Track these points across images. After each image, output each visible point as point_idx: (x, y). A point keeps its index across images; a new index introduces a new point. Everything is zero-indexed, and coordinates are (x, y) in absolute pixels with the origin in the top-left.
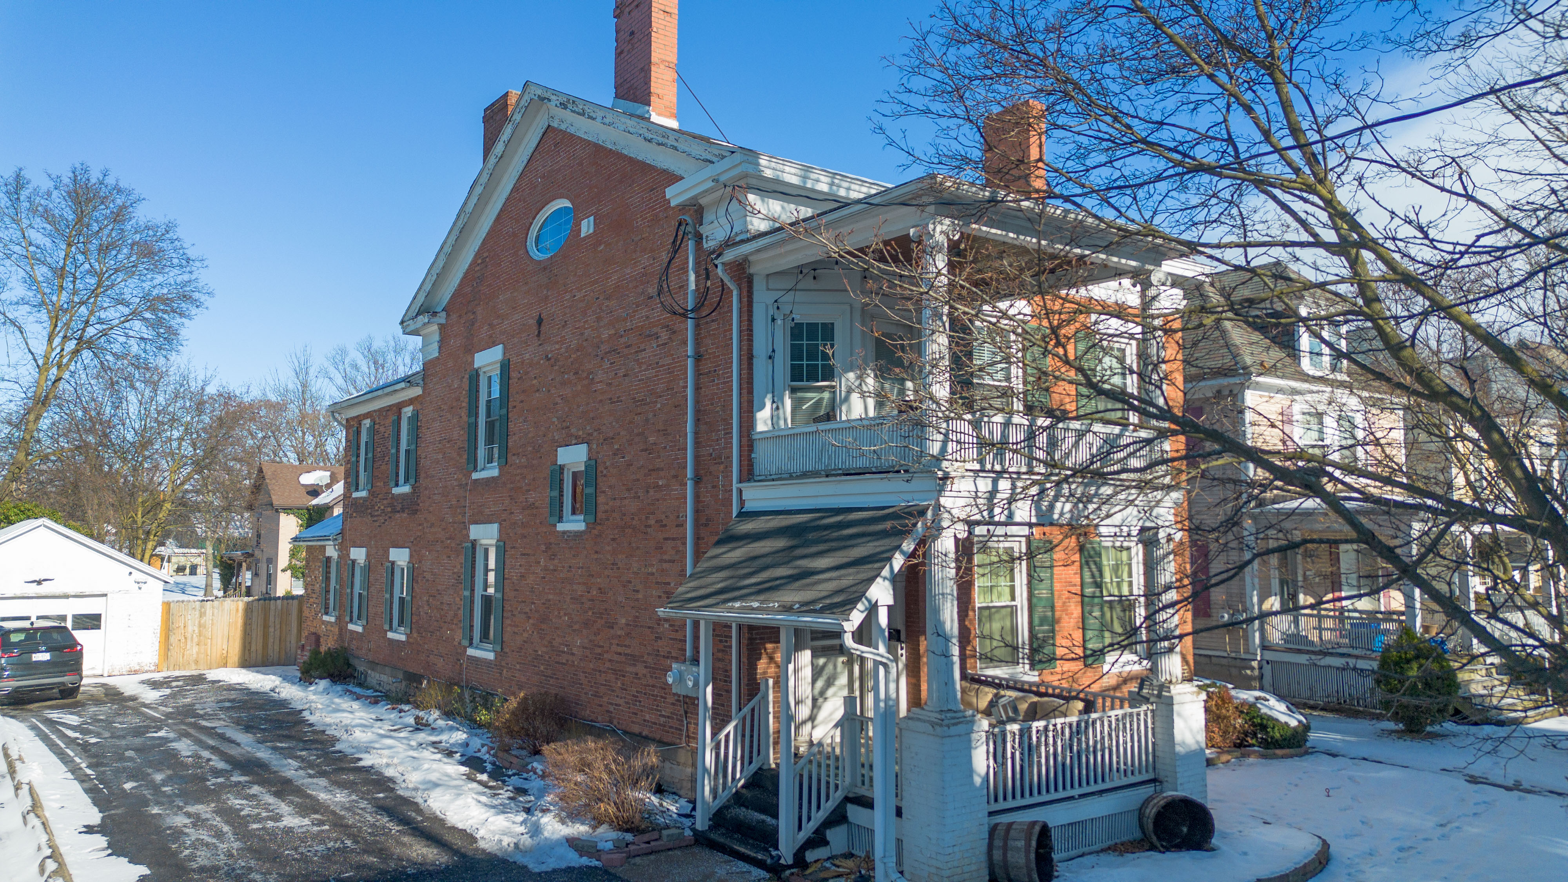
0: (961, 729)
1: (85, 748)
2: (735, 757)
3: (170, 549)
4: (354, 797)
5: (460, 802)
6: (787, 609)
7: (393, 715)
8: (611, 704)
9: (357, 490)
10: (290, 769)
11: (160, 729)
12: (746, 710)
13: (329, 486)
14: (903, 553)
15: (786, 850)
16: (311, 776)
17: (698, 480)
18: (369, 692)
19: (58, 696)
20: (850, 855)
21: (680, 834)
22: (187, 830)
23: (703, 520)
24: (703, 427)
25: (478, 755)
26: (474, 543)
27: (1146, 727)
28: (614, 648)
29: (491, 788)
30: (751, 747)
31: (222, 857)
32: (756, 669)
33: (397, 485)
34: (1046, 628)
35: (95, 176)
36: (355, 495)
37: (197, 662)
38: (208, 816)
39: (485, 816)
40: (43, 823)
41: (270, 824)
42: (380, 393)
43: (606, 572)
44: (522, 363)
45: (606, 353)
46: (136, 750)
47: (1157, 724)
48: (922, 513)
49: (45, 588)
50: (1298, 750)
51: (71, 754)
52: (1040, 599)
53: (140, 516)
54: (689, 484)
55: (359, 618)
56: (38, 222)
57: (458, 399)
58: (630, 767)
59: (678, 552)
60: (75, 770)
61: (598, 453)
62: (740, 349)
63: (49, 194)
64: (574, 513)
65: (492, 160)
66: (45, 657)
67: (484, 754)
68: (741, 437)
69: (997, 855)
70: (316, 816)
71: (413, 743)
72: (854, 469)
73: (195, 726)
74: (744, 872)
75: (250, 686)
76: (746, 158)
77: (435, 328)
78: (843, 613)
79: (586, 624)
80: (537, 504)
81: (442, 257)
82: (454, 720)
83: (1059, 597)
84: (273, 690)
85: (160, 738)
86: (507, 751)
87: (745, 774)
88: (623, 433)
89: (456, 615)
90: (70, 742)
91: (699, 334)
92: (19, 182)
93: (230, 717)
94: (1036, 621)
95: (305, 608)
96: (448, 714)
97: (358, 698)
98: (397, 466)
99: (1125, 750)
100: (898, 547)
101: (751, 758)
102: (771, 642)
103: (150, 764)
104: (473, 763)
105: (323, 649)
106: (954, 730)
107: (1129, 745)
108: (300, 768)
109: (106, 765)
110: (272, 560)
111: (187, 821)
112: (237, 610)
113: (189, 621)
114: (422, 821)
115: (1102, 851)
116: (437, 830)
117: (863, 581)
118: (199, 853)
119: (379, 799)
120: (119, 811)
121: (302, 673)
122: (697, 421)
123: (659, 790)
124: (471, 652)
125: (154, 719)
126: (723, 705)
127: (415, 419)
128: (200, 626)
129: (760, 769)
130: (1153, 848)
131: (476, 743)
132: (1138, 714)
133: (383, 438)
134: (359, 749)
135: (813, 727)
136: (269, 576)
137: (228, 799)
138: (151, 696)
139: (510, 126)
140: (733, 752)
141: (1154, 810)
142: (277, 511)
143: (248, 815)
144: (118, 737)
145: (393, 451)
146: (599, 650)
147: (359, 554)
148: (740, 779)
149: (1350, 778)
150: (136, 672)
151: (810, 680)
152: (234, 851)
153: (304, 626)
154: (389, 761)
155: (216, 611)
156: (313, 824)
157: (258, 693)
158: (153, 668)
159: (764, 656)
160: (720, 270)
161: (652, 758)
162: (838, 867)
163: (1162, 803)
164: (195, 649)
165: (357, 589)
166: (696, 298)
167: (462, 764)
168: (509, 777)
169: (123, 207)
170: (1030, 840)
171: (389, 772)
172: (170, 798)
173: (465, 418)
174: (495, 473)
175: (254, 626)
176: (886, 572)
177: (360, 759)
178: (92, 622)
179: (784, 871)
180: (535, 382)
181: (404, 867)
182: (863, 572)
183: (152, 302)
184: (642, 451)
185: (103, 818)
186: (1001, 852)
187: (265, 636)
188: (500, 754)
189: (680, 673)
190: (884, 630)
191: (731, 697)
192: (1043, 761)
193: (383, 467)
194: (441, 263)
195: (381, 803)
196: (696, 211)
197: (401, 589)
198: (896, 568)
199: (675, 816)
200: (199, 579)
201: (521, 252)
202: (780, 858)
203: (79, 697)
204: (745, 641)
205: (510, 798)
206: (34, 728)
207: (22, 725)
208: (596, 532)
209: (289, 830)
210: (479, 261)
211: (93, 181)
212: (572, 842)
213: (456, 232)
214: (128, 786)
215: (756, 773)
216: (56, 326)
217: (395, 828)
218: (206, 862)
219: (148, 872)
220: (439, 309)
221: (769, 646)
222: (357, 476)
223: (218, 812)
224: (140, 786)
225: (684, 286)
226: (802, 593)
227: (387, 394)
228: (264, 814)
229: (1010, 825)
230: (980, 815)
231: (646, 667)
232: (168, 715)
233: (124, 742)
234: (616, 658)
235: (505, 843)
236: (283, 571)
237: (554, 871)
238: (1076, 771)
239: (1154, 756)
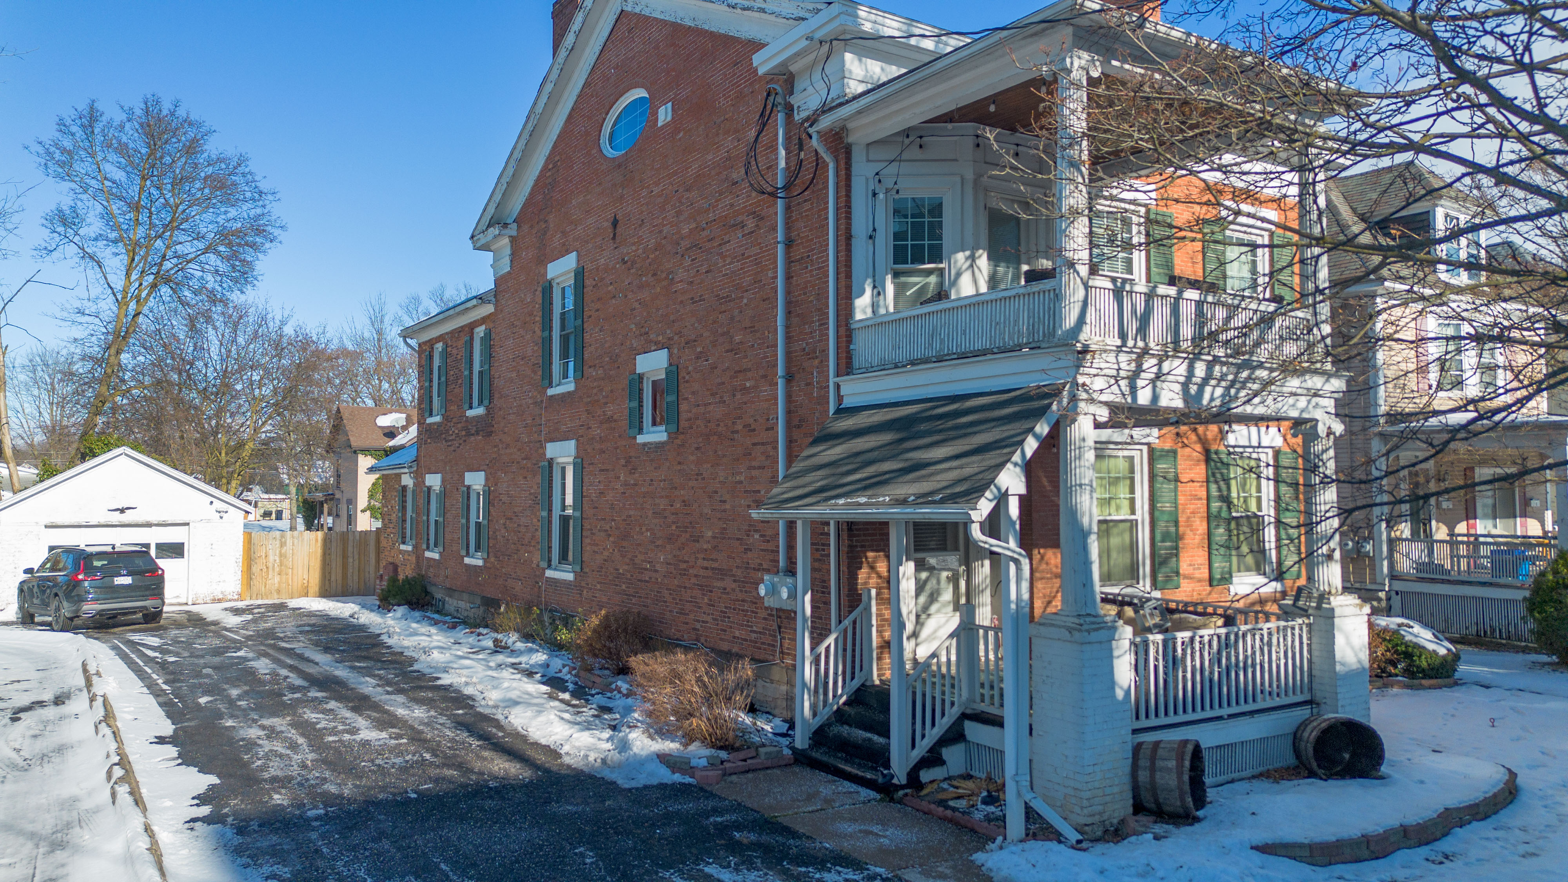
0: (1102, 635)
1: (163, 666)
2: (836, 674)
3: (257, 493)
4: (432, 713)
5: (542, 718)
6: (903, 502)
7: (472, 639)
8: (698, 621)
9: (431, 415)
10: (368, 686)
11: (240, 649)
12: (847, 622)
13: (405, 428)
14: (1036, 436)
15: (899, 768)
16: (388, 693)
17: (789, 378)
18: (448, 619)
19: (142, 621)
20: (969, 777)
21: (778, 752)
22: (261, 742)
23: (796, 422)
24: (795, 320)
25: (559, 675)
26: (551, 462)
27: (1301, 643)
28: (700, 562)
29: (574, 706)
30: (853, 662)
31: (296, 767)
32: (857, 579)
33: (471, 408)
34: (1168, 544)
35: (166, 107)
36: (429, 420)
37: (278, 591)
38: (283, 729)
39: (569, 732)
40: (114, 733)
41: (347, 737)
42: (451, 312)
43: (691, 484)
44: (597, 269)
45: (687, 250)
46: (215, 668)
47: (1314, 640)
48: (1056, 393)
49: (128, 517)
50: (1447, 681)
51: (149, 671)
52: (1163, 512)
53: (223, 455)
54: (781, 382)
55: (436, 545)
56: (113, 157)
57: (531, 314)
58: (723, 680)
59: (768, 457)
60: (151, 687)
61: (680, 357)
62: (837, 229)
63: (122, 127)
64: (654, 424)
65: (563, 53)
66: (127, 580)
67: (565, 674)
68: (838, 327)
69: (1143, 776)
70: (394, 730)
71: (492, 664)
72: (971, 352)
73: (274, 647)
74: (851, 793)
75: (330, 613)
76: (844, 9)
77: (506, 241)
78: (968, 502)
79: (670, 539)
80: (615, 417)
81: (512, 163)
82: (533, 642)
83: (1183, 512)
84: (352, 616)
85: (238, 657)
86: (590, 670)
87: (847, 690)
88: (706, 334)
89: (533, 536)
90: (149, 660)
91: (789, 218)
92: (92, 117)
93: (310, 640)
94: (1158, 537)
95: (382, 538)
96: (527, 637)
97: (436, 623)
98: (471, 388)
99: (1278, 667)
100: (1031, 430)
101: (853, 673)
102: (873, 551)
103: (228, 681)
104: (555, 683)
105: (401, 577)
106: (1094, 636)
107: (1283, 661)
108: (378, 685)
109: (182, 681)
110: (352, 501)
111: (261, 733)
112: (317, 540)
113: (269, 548)
114: (503, 737)
115: (1254, 777)
116: (519, 746)
117: (991, 467)
118: (271, 764)
119: (459, 715)
120: (192, 724)
121: (381, 600)
122: (788, 313)
123: (752, 710)
124: (549, 573)
125: (234, 641)
126: (821, 618)
127: (488, 335)
128: (281, 555)
129: (863, 685)
130: (1312, 774)
131: (557, 663)
132: (1293, 628)
133: (456, 360)
134: (437, 669)
135: (917, 645)
136: (349, 517)
137: (305, 713)
138: (233, 621)
139: (581, 14)
140: (833, 667)
141: (1314, 733)
142: (355, 452)
143: (325, 728)
144: (197, 657)
145: (467, 373)
146: (684, 566)
147: (434, 481)
148: (841, 696)
149: (1512, 709)
150: (220, 601)
151: (913, 593)
152: (309, 762)
153: (382, 556)
154: (468, 680)
155: (296, 541)
156: (391, 738)
157: (337, 619)
158: (236, 597)
159: (865, 565)
160: (815, 142)
161: (747, 670)
162: (957, 788)
163: (1324, 725)
164: (277, 579)
165: (433, 517)
166: (786, 177)
167: (543, 683)
168: (593, 696)
169: (195, 140)
170: (1183, 759)
171: (469, 691)
172: (245, 712)
173: (539, 332)
174: (571, 387)
175: (333, 557)
176: (1017, 457)
177: (439, 678)
178: (175, 550)
179: (897, 791)
180: (610, 288)
181: (485, 780)
182: (991, 458)
183: (224, 235)
184: (727, 351)
185: (175, 731)
186: (1148, 773)
187: (345, 567)
188: (582, 674)
189: (773, 585)
190: (1014, 523)
191: (830, 609)
192: (1189, 675)
193: (457, 391)
194: (510, 171)
195: (460, 719)
196: (786, 80)
197: (478, 513)
198: (1029, 454)
199: (770, 735)
200: (285, 524)
201: (594, 151)
202: (892, 777)
203: (162, 622)
204: (844, 549)
205: (594, 716)
206: (115, 648)
207: (104, 645)
208: (678, 442)
209: (365, 743)
210: (551, 166)
211: (165, 112)
212: (663, 758)
213: (526, 135)
214: (203, 700)
215: (859, 689)
216: (133, 260)
217: (475, 743)
218: (279, 773)
219: (218, 781)
220: (510, 221)
221: (870, 554)
222: (431, 402)
223: (293, 725)
224: (216, 700)
225: (772, 167)
226: (917, 485)
227: (459, 314)
228: (341, 728)
229: (1157, 744)
230: (1123, 732)
231: (735, 581)
232: (248, 638)
233: (202, 661)
234: (702, 572)
235: (591, 759)
236: (363, 511)
237: (646, 787)
238: (1225, 689)
239: (1311, 675)
